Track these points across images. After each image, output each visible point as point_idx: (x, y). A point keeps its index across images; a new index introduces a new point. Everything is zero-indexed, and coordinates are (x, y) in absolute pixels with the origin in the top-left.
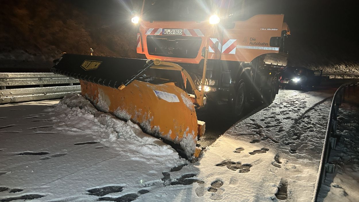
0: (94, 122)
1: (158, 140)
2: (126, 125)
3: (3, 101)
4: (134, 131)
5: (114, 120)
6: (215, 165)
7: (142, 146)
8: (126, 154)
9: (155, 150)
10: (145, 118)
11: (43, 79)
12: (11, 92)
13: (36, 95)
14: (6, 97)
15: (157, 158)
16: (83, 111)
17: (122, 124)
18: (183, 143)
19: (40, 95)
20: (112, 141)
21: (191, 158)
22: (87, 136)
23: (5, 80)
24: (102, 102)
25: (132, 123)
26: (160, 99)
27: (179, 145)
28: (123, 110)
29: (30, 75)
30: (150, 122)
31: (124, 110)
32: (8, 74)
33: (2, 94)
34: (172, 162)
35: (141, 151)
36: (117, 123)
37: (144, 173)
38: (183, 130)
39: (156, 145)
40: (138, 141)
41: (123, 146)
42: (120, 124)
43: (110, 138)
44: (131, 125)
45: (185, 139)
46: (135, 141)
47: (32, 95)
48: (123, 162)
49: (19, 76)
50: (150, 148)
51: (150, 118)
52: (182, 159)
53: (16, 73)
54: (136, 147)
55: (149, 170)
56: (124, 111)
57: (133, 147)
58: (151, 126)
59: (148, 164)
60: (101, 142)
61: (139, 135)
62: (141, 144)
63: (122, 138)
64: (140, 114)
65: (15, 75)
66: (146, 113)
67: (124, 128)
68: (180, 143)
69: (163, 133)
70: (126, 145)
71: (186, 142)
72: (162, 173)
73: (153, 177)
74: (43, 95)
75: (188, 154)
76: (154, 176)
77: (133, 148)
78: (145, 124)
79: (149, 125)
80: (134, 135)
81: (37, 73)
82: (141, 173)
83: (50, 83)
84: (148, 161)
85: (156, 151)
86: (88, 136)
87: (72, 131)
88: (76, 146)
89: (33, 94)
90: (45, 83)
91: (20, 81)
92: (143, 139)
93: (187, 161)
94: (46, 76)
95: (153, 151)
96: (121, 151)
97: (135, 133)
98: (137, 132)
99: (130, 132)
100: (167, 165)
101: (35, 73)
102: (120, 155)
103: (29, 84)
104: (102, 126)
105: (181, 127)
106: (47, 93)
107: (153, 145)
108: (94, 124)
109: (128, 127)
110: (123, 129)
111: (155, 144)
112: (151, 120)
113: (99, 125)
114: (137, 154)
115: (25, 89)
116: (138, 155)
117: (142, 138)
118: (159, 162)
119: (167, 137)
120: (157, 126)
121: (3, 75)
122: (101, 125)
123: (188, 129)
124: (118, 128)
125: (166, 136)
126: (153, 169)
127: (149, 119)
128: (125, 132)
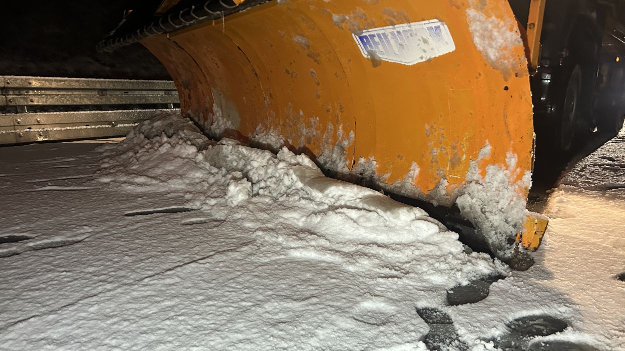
0: (196, 163)
1: (377, 193)
2: (276, 160)
3: (21, 138)
4: (298, 173)
5: (244, 150)
6: (614, 278)
7: (324, 212)
8: (274, 239)
9: (369, 225)
10: (330, 140)
11: (109, 93)
12: (38, 120)
13: (93, 127)
14: (28, 130)
15: (381, 251)
16: (173, 140)
17: (265, 160)
18: (469, 198)
19: (104, 126)
20: (235, 203)
21: (508, 252)
22: (169, 195)
23: (24, 92)
24: (221, 123)
25: (291, 154)
26: (375, 62)
27: (454, 208)
28: (269, 130)
29: (77, 84)
30: (343, 149)
31: (271, 131)
32: (29, 79)
33: (18, 123)
34: (443, 266)
35: (322, 230)
36: (251, 156)
37: (341, 311)
38: (464, 157)
39: (372, 208)
40: (311, 200)
41: (268, 216)
42: (259, 160)
43: (229, 194)
44: (288, 160)
45: (473, 186)
46: (303, 202)
47: (85, 127)
48: (261, 266)
49: (54, 85)
50: (352, 219)
51: (343, 139)
52: (474, 254)
53: (47, 78)
54: (304, 219)
55: (358, 299)
56: (273, 132)
57: (295, 219)
58: (348, 163)
59: (353, 275)
60: (205, 207)
61: (313, 182)
62: (321, 208)
63: (264, 196)
64: (314, 133)
65: (44, 82)
66: (330, 126)
67: (270, 171)
68: (459, 201)
69: (387, 176)
70: (276, 213)
71: (483, 195)
72: (414, 312)
73: (382, 328)
74: (110, 126)
75: (494, 238)
76: (384, 324)
77: (295, 221)
78: (331, 158)
79: (340, 160)
80: (300, 185)
81: (93, 79)
82: (329, 309)
83: (124, 103)
84: (351, 263)
85: (374, 229)
86: (173, 195)
87: (132, 183)
88: (126, 217)
89: (87, 124)
90: (112, 101)
91: (57, 95)
92: (327, 192)
93: (497, 262)
94: (114, 85)
95: (365, 227)
96: (257, 229)
97: (302, 178)
98: (307, 175)
99: (286, 177)
100: (426, 277)
101: (89, 79)
102: (253, 241)
103: (78, 104)
104: (214, 170)
105: (454, 148)
106: (117, 122)
107: (361, 209)
108: (196, 166)
109: (281, 165)
110: (266, 173)
111: (366, 206)
112: (346, 143)
113: (207, 168)
114: (309, 237)
115: (69, 113)
116: (313, 243)
117: (322, 191)
118: (393, 267)
119: (402, 186)
120: (366, 157)
121: (18, 82)
122: (213, 167)
123: (488, 149)
124: (254, 170)
125: (399, 185)
126: (373, 294)
127: (340, 142)
128: (274, 180)
